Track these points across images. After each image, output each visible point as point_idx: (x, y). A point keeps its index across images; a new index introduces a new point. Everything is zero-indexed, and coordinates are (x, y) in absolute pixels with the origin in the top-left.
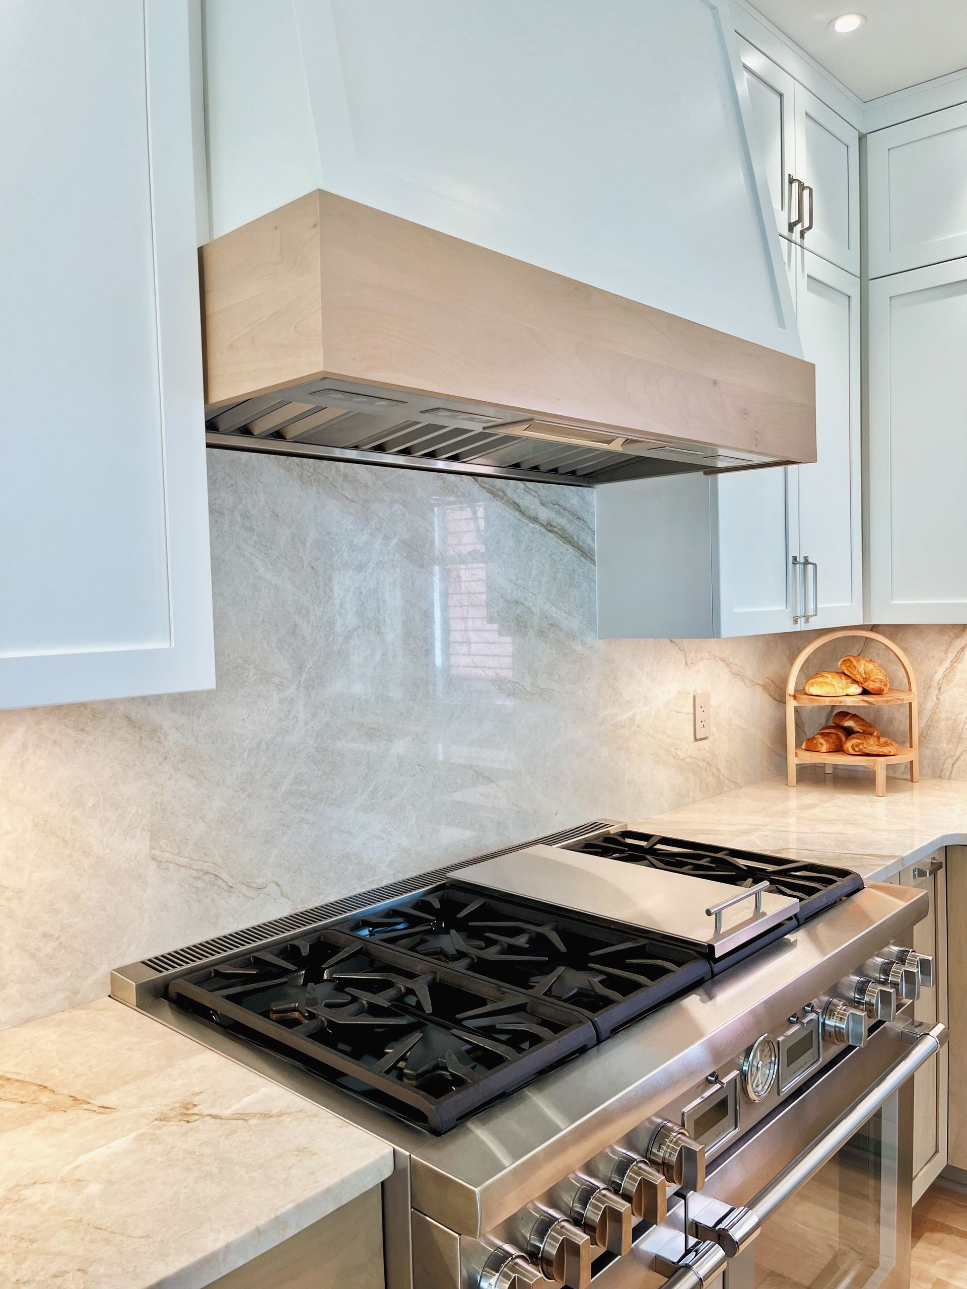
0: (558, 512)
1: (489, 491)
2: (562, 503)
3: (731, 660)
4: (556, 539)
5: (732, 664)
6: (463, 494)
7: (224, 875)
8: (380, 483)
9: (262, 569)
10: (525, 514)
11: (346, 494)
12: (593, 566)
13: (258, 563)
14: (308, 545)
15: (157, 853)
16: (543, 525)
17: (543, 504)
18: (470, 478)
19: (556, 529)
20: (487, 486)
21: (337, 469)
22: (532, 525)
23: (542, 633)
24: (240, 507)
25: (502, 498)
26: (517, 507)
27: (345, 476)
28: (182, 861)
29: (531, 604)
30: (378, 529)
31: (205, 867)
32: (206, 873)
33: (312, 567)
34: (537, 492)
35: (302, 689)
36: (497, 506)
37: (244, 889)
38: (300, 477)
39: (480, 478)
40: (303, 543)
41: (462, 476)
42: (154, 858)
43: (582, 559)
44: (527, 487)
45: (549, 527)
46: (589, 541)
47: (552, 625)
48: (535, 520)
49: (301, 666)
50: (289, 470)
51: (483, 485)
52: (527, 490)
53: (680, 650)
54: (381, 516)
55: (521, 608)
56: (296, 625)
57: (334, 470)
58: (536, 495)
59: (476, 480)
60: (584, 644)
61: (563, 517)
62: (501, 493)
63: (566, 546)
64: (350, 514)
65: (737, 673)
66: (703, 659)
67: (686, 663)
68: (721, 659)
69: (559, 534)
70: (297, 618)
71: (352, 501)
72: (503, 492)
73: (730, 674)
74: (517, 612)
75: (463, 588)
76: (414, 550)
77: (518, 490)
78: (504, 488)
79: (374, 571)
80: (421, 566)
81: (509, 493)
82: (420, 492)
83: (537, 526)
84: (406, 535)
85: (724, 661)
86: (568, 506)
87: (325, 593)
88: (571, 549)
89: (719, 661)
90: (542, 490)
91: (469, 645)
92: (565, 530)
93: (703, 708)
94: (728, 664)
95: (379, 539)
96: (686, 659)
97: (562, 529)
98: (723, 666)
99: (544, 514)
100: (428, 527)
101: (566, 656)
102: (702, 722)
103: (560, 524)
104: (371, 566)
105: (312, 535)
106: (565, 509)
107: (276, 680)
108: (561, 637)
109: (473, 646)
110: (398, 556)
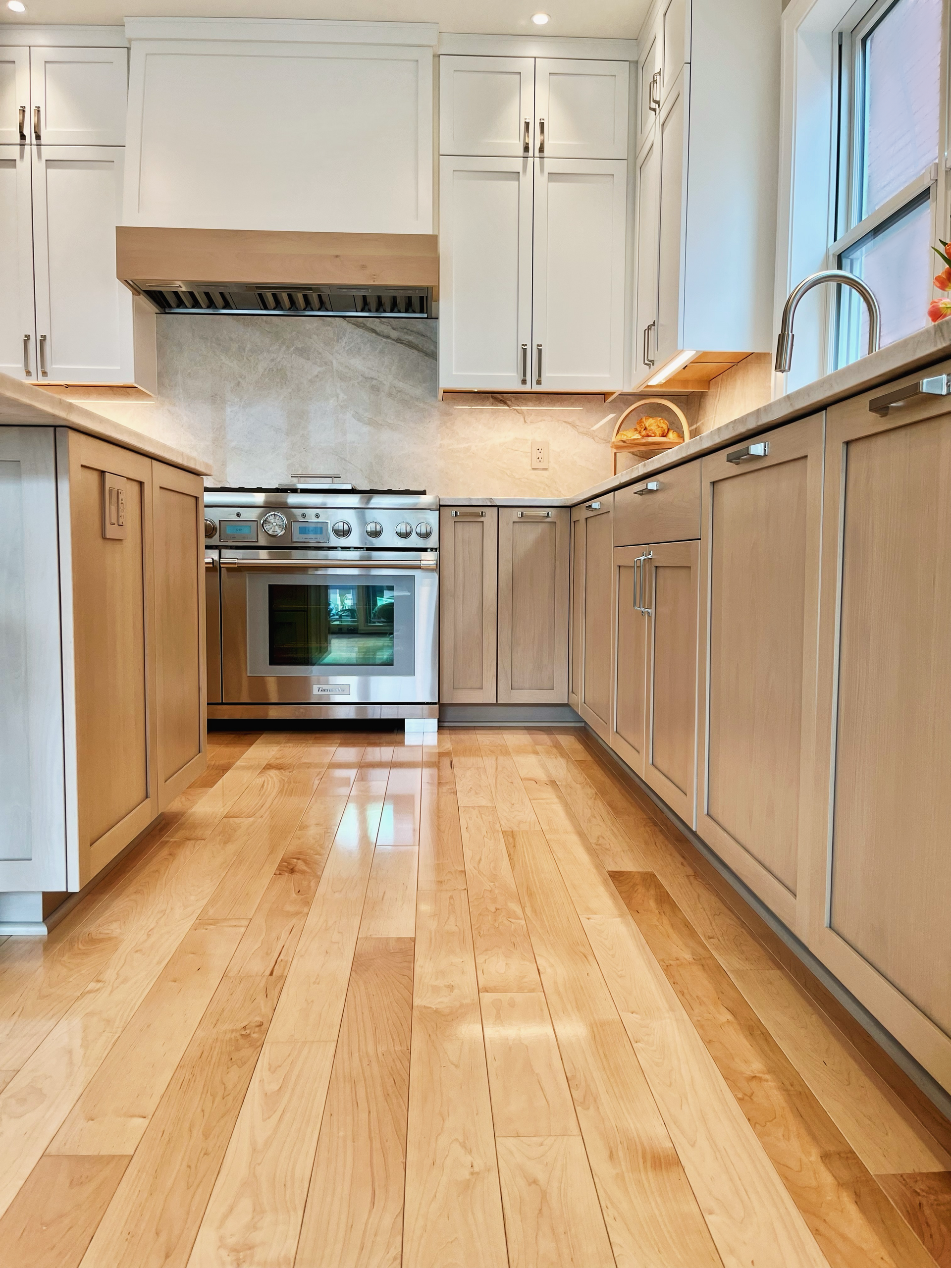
0: (405, 333)
1: (354, 324)
2: (409, 328)
3: (577, 423)
4: (404, 347)
5: (578, 426)
6: (336, 326)
8: (285, 323)
9: (224, 360)
10: (380, 335)
11: (267, 329)
12: (435, 362)
13: (222, 357)
14: (246, 350)
16: (394, 340)
17: (394, 329)
18: (342, 318)
19: (404, 342)
20: (353, 322)
21: (262, 319)
22: (385, 340)
23: (390, 395)
24: (215, 336)
25: (363, 327)
26: (374, 331)
27: (266, 322)
29: (383, 380)
30: (283, 344)
33: (248, 359)
34: (389, 323)
35: (241, 408)
36: (360, 331)
38: (244, 324)
39: (347, 319)
40: (244, 350)
41: (336, 318)
43: (426, 357)
44: (381, 321)
45: (399, 341)
46: (435, 349)
47: (399, 391)
48: (388, 337)
49: (241, 400)
50: (238, 321)
51: (350, 321)
52: (383, 323)
53: (519, 413)
54: (285, 337)
55: (375, 381)
56: (239, 382)
57: (260, 320)
58: (390, 325)
59: (345, 319)
60: (424, 403)
61: (410, 335)
62: (362, 325)
63: (412, 350)
64: (268, 338)
65: (585, 432)
66: (544, 420)
67: (525, 422)
68: (565, 422)
69: (407, 344)
70: (240, 380)
71: (270, 332)
72: (364, 324)
73: (576, 432)
74: (372, 383)
75: (334, 370)
76: (303, 352)
77: (375, 323)
78: (365, 322)
79: (280, 362)
80: (309, 359)
81: (368, 325)
82: (308, 326)
83: (389, 341)
84: (300, 346)
85: (569, 423)
86: (415, 329)
87: (254, 370)
88: (416, 352)
89: (564, 423)
90: (393, 322)
91: (338, 397)
92: (412, 342)
93: (540, 450)
94: (574, 426)
95: (284, 348)
96: (524, 419)
97: (409, 342)
98: (567, 427)
99: (394, 334)
100: (313, 342)
101: (410, 408)
102: (538, 458)
103: (407, 339)
104: (279, 359)
105: (248, 347)
106: (412, 331)
107: (230, 403)
108: (406, 398)
109: (340, 398)
110: (294, 355)
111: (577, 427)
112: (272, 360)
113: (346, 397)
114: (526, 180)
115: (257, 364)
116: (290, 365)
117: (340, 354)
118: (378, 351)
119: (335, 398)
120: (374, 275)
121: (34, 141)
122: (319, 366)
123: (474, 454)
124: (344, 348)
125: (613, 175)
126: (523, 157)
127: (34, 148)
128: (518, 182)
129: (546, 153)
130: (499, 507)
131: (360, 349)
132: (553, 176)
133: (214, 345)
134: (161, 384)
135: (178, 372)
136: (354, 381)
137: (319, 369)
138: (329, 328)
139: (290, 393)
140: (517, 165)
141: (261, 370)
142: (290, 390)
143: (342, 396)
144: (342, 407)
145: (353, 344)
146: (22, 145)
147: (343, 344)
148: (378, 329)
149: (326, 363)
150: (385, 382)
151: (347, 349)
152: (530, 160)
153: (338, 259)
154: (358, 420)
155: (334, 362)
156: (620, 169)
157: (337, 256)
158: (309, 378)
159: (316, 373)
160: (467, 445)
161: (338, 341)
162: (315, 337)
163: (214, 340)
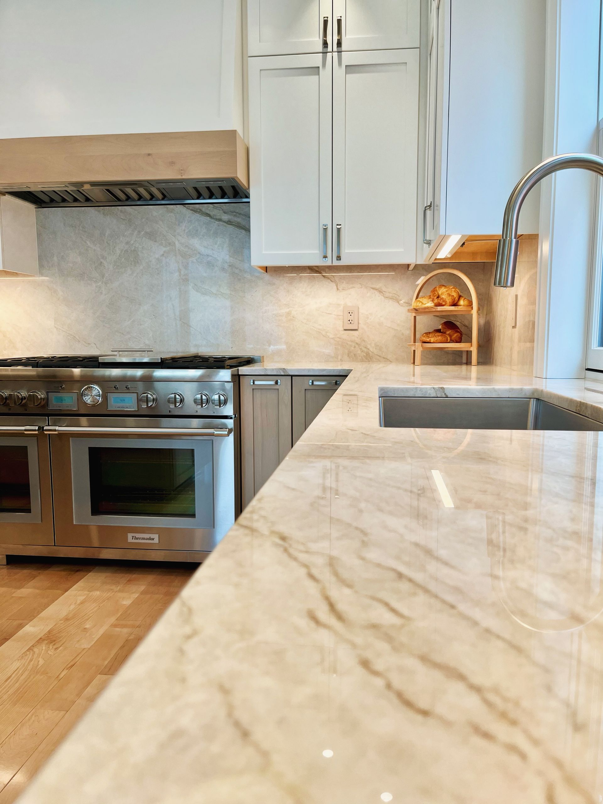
0: (234, 216)
1: (192, 210)
2: (237, 211)
3: (384, 289)
4: (234, 228)
5: (385, 292)
6: (178, 212)
7: (77, 337)
9: (89, 244)
10: (213, 218)
11: (122, 217)
13: (88, 242)
14: (106, 236)
15: (56, 326)
16: (224, 222)
17: (225, 213)
18: (182, 206)
19: (234, 223)
20: (191, 208)
21: (118, 209)
22: (218, 222)
23: (222, 269)
24: (82, 225)
25: (200, 212)
26: (208, 215)
27: (121, 211)
28: (64, 330)
29: (217, 256)
30: (135, 229)
31: (71, 333)
32: (71, 335)
33: (108, 243)
34: (221, 208)
35: (104, 283)
36: (197, 216)
37: (84, 343)
38: (104, 214)
39: (186, 206)
40: (104, 235)
41: (177, 205)
42: (55, 327)
44: (215, 206)
45: (229, 222)
47: (230, 266)
48: (220, 220)
49: (103, 276)
50: (99, 211)
51: (189, 208)
52: (216, 208)
53: (332, 281)
54: (136, 224)
55: (210, 258)
56: (101, 262)
58: (221, 209)
59: (185, 206)
60: (252, 275)
61: (239, 217)
62: (199, 210)
64: (123, 224)
65: (391, 297)
66: (354, 287)
67: (338, 289)
68: (373, 288)
69: (236, 225)
70: (102, 260)
71: (124, 220)
72: (200, 210)
73: (383, 297)
74: (208, 259)
75: (177, 250)
76: (152, 236)
77: (209, 208)
78: (201, 208)
79: (133, 244)
80: (156, 241)
81: (203, 210)
82: (155, 214)
83: (221, 223)
84: (148, 230)
85: (376, 290)
86: (242, 212)
87: (113, 251)
89: (372, 290)
90: (224, 207)
91: (180, 272)
92: (240, 223)
93: (351, 314)
94: (380, 291)
95: (136, 232)
96: (337, 286)
97: (238, 223)
98: (375, 293)
99: (225, 217)
100: (159, 226)
101: (239, 280)
102: (349, 321)
103: (236, 221)
104: (132, 242)
105: (108, 232)
106: (240, 214)
107: (94, 280)
108: (237, 271)
109: (182, 273)
110: (144, 238)
111: (383, 292)
112: (127, 243)
113: (186, 272)
114: (325, 73)
115: (115, 247)
116: (141, 247)
117: (181, 236)
118: (212, 232)
119: (178, 273)
120: (182, 170)
122: (164, 247)
123: (294, 317)
124: (184, 230)
125: (406, 63)
126: (323, 53)
128: (318, 76)
129: (344, 47)
130: (292, 376)
131: (197, 231)
132: (350, 69)
133: (81, 232)
134: (41, 266)
135: (54, 255)
136: (193, 259)
137: (164, 249)
138: (172, 214)
139: (142, 270)
140: (317, 60)
141: (118, 252)
142: (141, 267)
143: (183, 271)
144: (183, 280)
145: (191, 227)
147: (183, 228)
148: (211, 214)
149: (170, 244)
150: (218, 258)
151: (186, 231)
152: (329, 55)
153: (150, 157)
154: (197, 291)
155: (177, 243)
156: (412, 58)
157: (149, 155)
158: (157, 256)
159: (162, 253)
160: (288, 310)
161: (179, 225)
162: (161, 223)
163: (81, 228)
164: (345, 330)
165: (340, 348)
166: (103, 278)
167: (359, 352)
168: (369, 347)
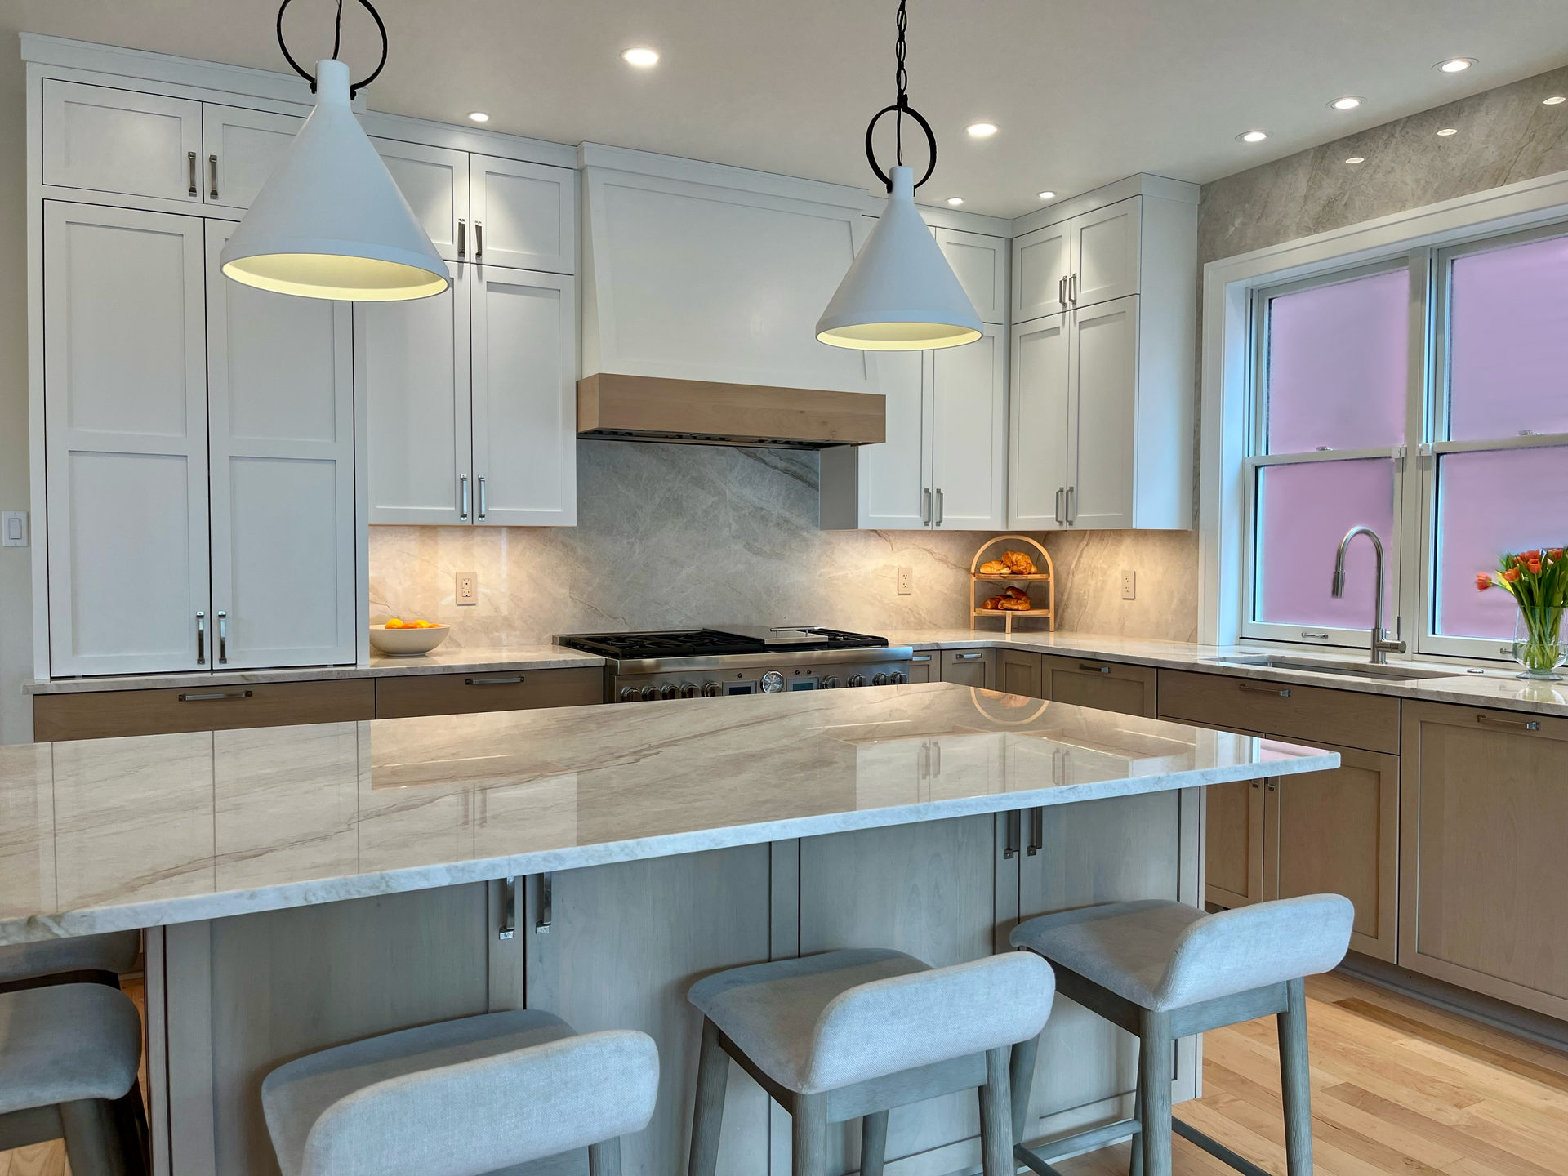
0: (792, 463)
1: (745, 454)
2: (795, 459)
3: (934, 550)
4: (790, 477)
6: (729, 455)
7: (600, 610)
8: (681, 452)
9: (621, 489)
10: (769, 465)
11: (664, 457)
12: (817, 492)
13: (619, 486)
15: (572, 596)
16: (781, 470)
17: (782, 460)
18: (734, 448)
19: (790, 472)
20: (744, 452)
21: (659, 446)
22: (775, 470)
23: (778, 525)
24: (613, 464)
25: (754, 457)
26: (763, 462)
27: (663, 450)
28: (582, 600)
29: (771, 509)
30: (679, 473)
31: (592, 605)
32: (591, 608)
33: (645, 489)
35: (637, 539)
36: (751, 461)
37: (608, 617)
38: (641, 451)
39: (740, 448)
40: (641, 478)
41: (729, 447)
42: (571, 597)
43: (809, 488)
44: (770, 451)
45: (786, 471)
46: (815, 479)
47: (785, 521)
48: (776, 468)
49: (637, 531)
50: (635, 448)
51: (742, 451)
52: (770, 453)
53: (887, 542)
54: (681, 466)
55: (764, 511)
56: (636, 513)
57: (657, 447)
58: (777, 455)
59: (738, 449)
60: (808, 532)
61: (796, 466)
62: (753, 455)
63: (797, 481)
64: (664, 466)
65: (940, 559)
66: (908, 548)
67: (893, 550)
68: (924, 549)
69: (793, 475)
70: (637, 511)
71: (667, 460)
72: (755, 454)
73: (933, 559)
74: (762, 513)
75: (727, 500)
76: (698, 482)
77: (765, 453)
78: (756, 452)
79: (676, 491)
80: (703, 489)
81: (758, 455)
82: (703, 455)
83: (778, 471)
84: (695, 475)
85: (927, 551)
86: (800, 460)
87: (651, 500)
88: (801, 483)
89: (924, 551)
90: (781, 453)
91: (730, 528)
92: (797, 473)
93: (905, 576)
94: (931, 553)
95: (680, 477)
96: (892, 547)
97: (794, 472)
98: (926, 554)
99: (782, 465)
100: (708, 471)
101: (795, 537)
102: (903, 584)
103: (793, 470)
104: (675, 488)
105: (645, 475)
106: (797, 462)
107: (626, 534)
108: (792, 528)
109: (733, 528)
110: (689, 485)
111: (935, 554)
112: (669, 490)
113: (737, 527)
115: (653, 494)
116: (686, 495)
117: (732, 484)
118: (767, 481)
119: (727, 529)
120: (834, 431)
121: (474, 260)
122: (713, 496)
123: (850, 581)
124: (736, 478)
127: (474, 267)
130: (941, 650)
131: (751, 479)
133: (611, 472)
136: (745, 511)
137: (713, 499)
138: (723, 457)
139: (686, 523)
141: (657, 500)
142: (685, 520)
143: (734, 527)
144: (734, 537)
145: (744, 474)
146: (461, 262)
147: (736, 474)
148: (766, 459)
149: (719, 493)
150: (773, 512)
151: (740, 478)
154: (749, 550)
155: (727, 491)
156: (999, 333)
158: (704, 507)
159: (710, 503)
160: (844, 573)
161: (731, 470)
162: (709, 466)
163: (611, 468)
164: (899, 595)
165: (894, 614)
166: (637, 533)
167: (912, 619)
168: (921, 612)
